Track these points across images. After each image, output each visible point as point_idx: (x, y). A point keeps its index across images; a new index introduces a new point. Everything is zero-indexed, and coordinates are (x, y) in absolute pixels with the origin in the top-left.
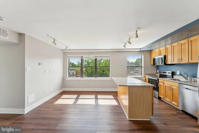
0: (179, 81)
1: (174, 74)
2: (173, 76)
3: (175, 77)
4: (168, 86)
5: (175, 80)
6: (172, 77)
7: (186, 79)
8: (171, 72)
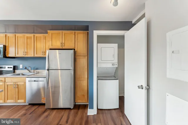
0: (24, 75)
1: (16, 69)
2: (15, 70)
3: (17, 72)
4: (12, 83)
5: (19, 75)
6: (14, 72)
7: (30, 71)
8: (12, 66)
